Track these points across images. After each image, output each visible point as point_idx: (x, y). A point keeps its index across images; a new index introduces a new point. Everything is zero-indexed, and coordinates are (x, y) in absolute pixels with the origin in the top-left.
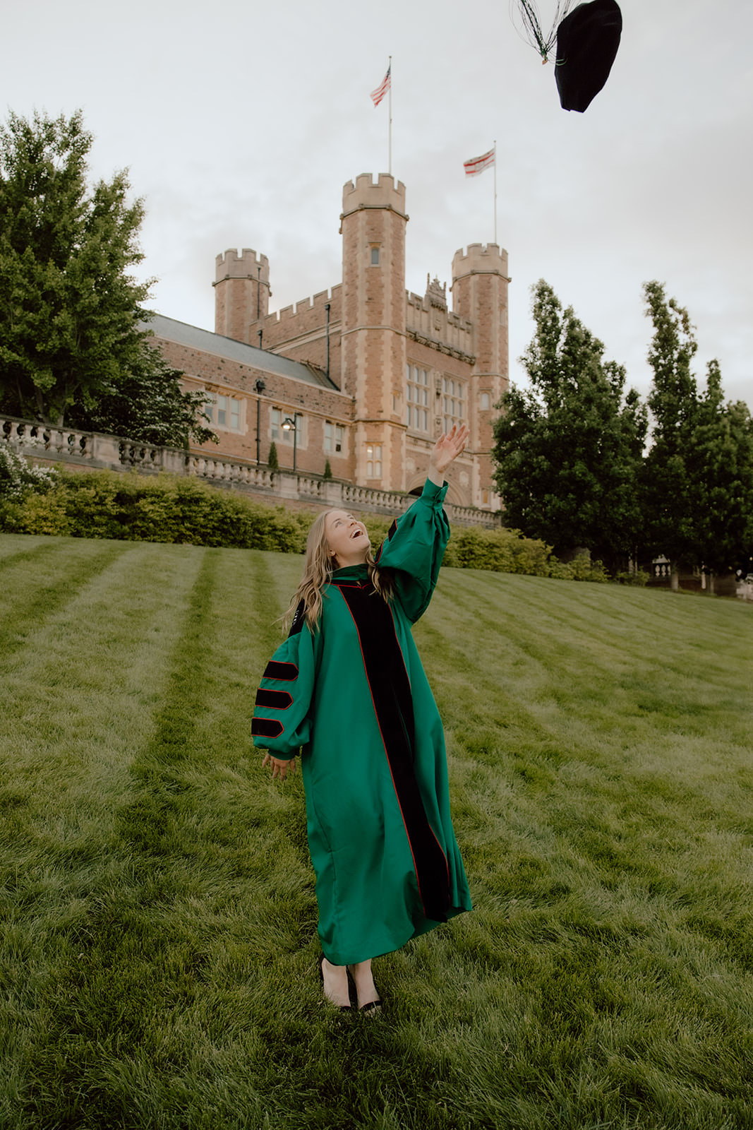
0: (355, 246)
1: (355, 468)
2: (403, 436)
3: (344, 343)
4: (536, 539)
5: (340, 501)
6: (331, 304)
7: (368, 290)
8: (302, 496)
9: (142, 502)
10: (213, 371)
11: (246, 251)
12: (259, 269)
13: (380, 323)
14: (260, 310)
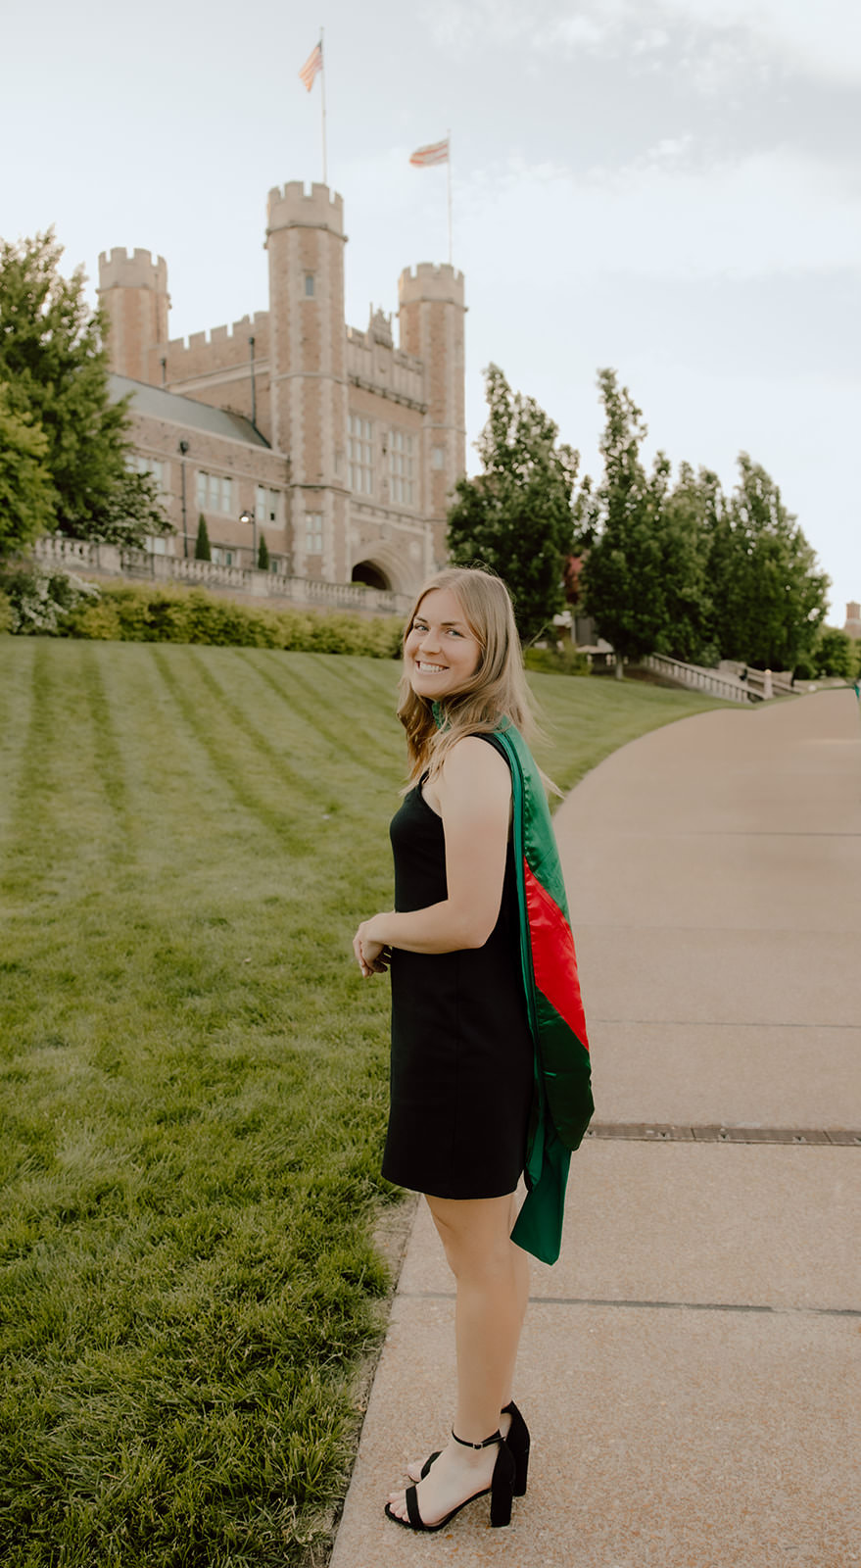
0: (285, 272)
1: (293, 540)
2: (347, 504)
3: (275, 391)
6: (255, 337)
7: (303, 329)
9: (169, 611)
11: (138, 252)
12: (156, 275)
13: (317, 370)
14: (159, 331)
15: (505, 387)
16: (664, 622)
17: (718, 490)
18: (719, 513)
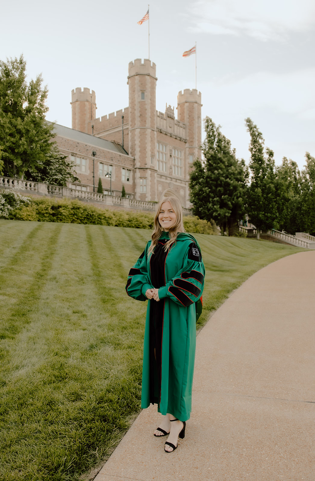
0: (134, 91)
1: (135, 188)
2: (156, 175)
3: (130, 134)
4: (204, 219)
5: (129, 205)
6: (124, 116)
7: (140, 111)
8: (114, 204)
9: (60, 209)
10: (74, 147)
11: (85, 89)
12: (91, 97)
13: (145, 126)
14: (92, 116)
15: (213, 125)
16: (276, 216)
17: (297, 168)
18: (297, 177)
